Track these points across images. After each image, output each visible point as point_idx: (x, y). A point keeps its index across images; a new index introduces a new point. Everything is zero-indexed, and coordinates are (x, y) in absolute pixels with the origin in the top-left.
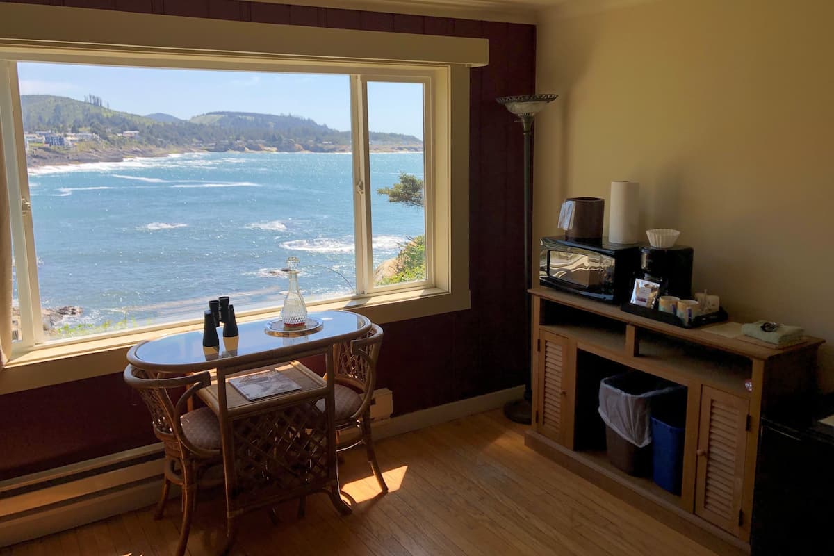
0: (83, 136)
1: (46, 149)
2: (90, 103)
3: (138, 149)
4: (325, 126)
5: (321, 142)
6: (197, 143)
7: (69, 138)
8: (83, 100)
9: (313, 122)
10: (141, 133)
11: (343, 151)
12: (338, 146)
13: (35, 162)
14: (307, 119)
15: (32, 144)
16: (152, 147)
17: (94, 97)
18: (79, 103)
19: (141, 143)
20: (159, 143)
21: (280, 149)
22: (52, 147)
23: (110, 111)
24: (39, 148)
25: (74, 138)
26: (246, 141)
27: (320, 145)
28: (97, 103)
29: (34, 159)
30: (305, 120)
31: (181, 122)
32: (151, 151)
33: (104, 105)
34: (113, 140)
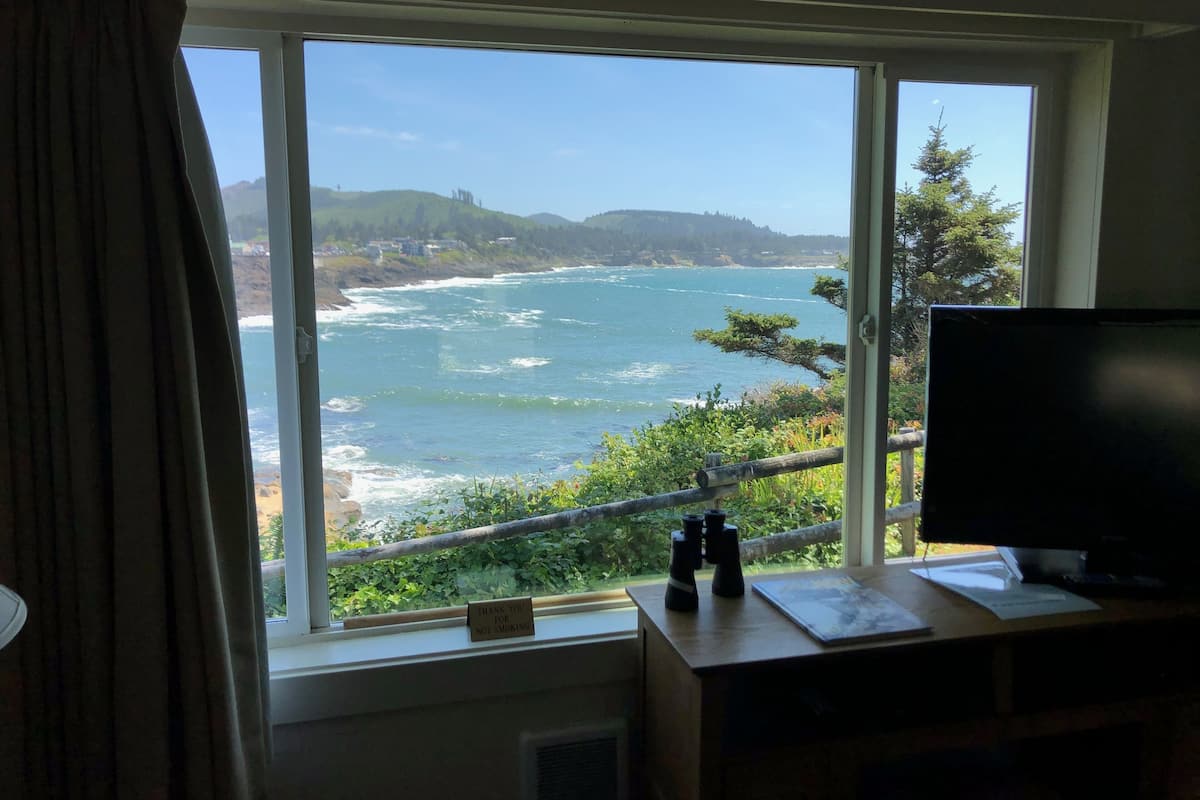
0: (446, 244)
1: (402, 261)
2: (459, 200)
3: (513, 262)
4: (767, 228)
5: (759, 252)
6: (589, 254)
7: (430, 246)
8: (451, 197)
9: (749, 222)
10: (519, 239)
11: (790, 264)
12: (783, 257)
13: (387, 277)
14: (741, 218)
15: (387, 254)
16: (530, 258)
17: (464, 193)
18: (447, 200)
19: (517, 253)
20: (541, 254)
21: (699, 262)
22: (409, 258)
23: (482, 210)
24: (395, 259)
25: (435, 247)
26: (654, 251)
27: (756, 256)
28: (467, 197)
29: (387, 274)
30: (738, 220)
31: (571, 224)
32: (530, 264)
33: (476, 203)
34: (484, 249)
